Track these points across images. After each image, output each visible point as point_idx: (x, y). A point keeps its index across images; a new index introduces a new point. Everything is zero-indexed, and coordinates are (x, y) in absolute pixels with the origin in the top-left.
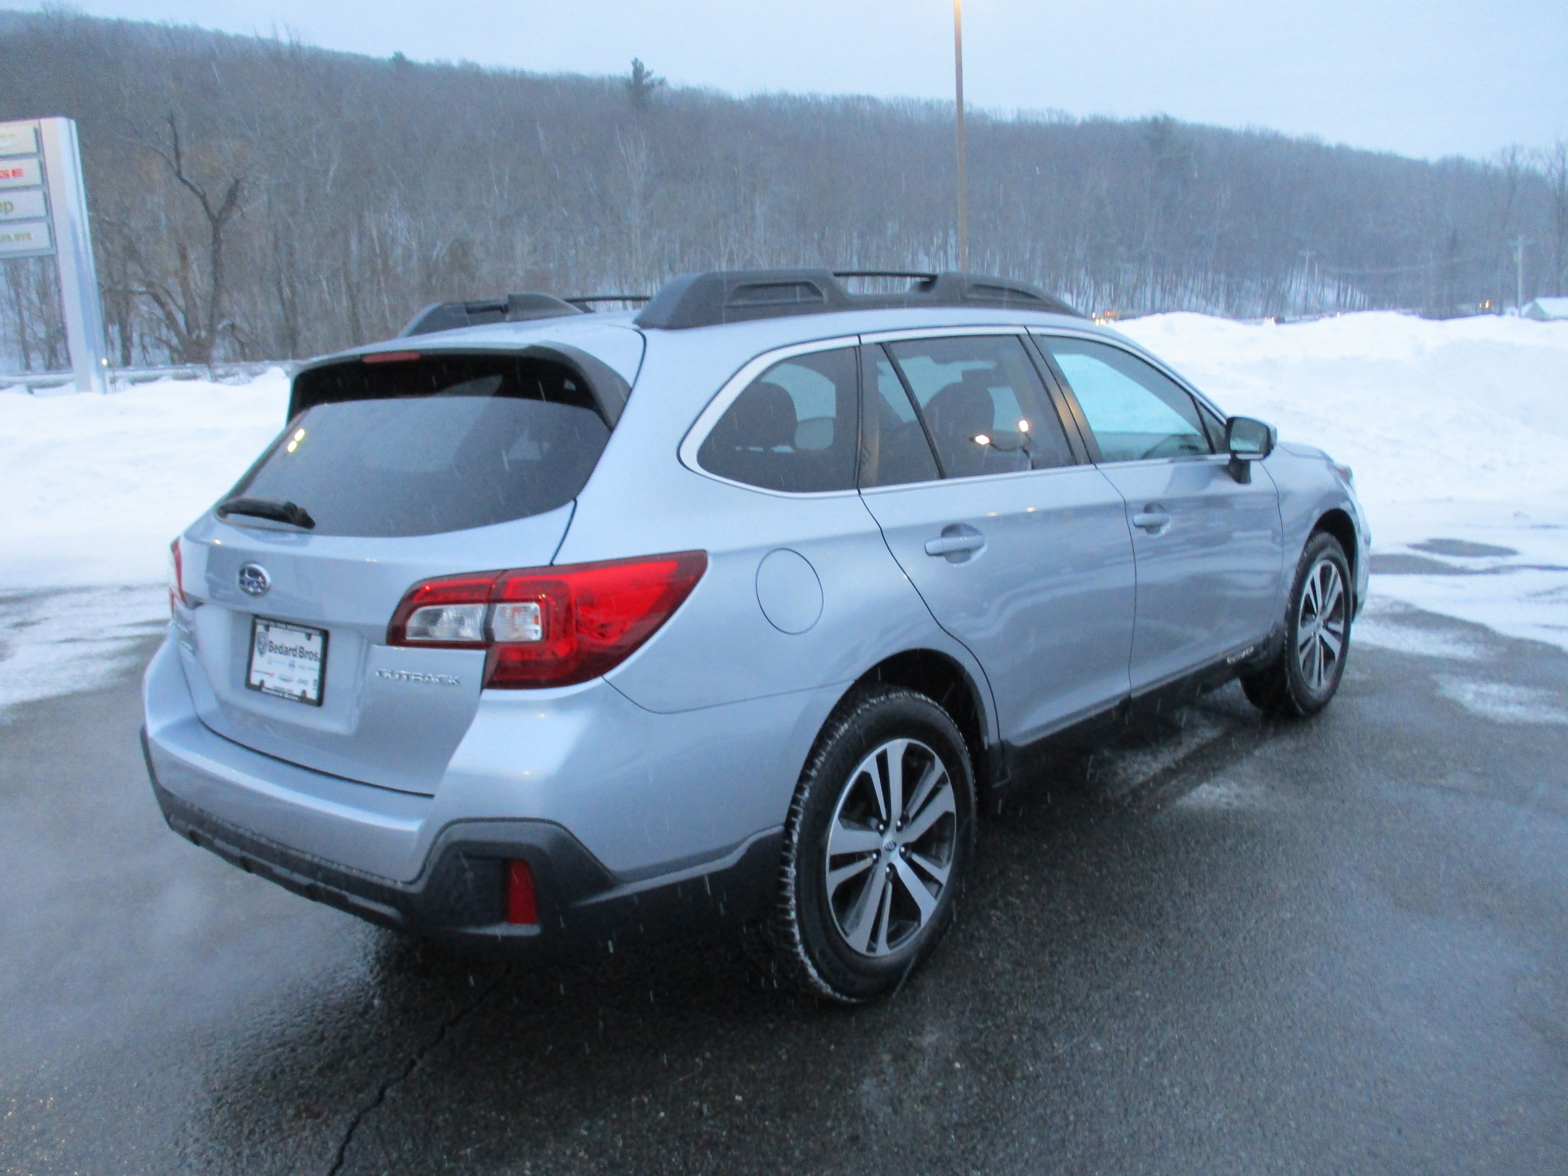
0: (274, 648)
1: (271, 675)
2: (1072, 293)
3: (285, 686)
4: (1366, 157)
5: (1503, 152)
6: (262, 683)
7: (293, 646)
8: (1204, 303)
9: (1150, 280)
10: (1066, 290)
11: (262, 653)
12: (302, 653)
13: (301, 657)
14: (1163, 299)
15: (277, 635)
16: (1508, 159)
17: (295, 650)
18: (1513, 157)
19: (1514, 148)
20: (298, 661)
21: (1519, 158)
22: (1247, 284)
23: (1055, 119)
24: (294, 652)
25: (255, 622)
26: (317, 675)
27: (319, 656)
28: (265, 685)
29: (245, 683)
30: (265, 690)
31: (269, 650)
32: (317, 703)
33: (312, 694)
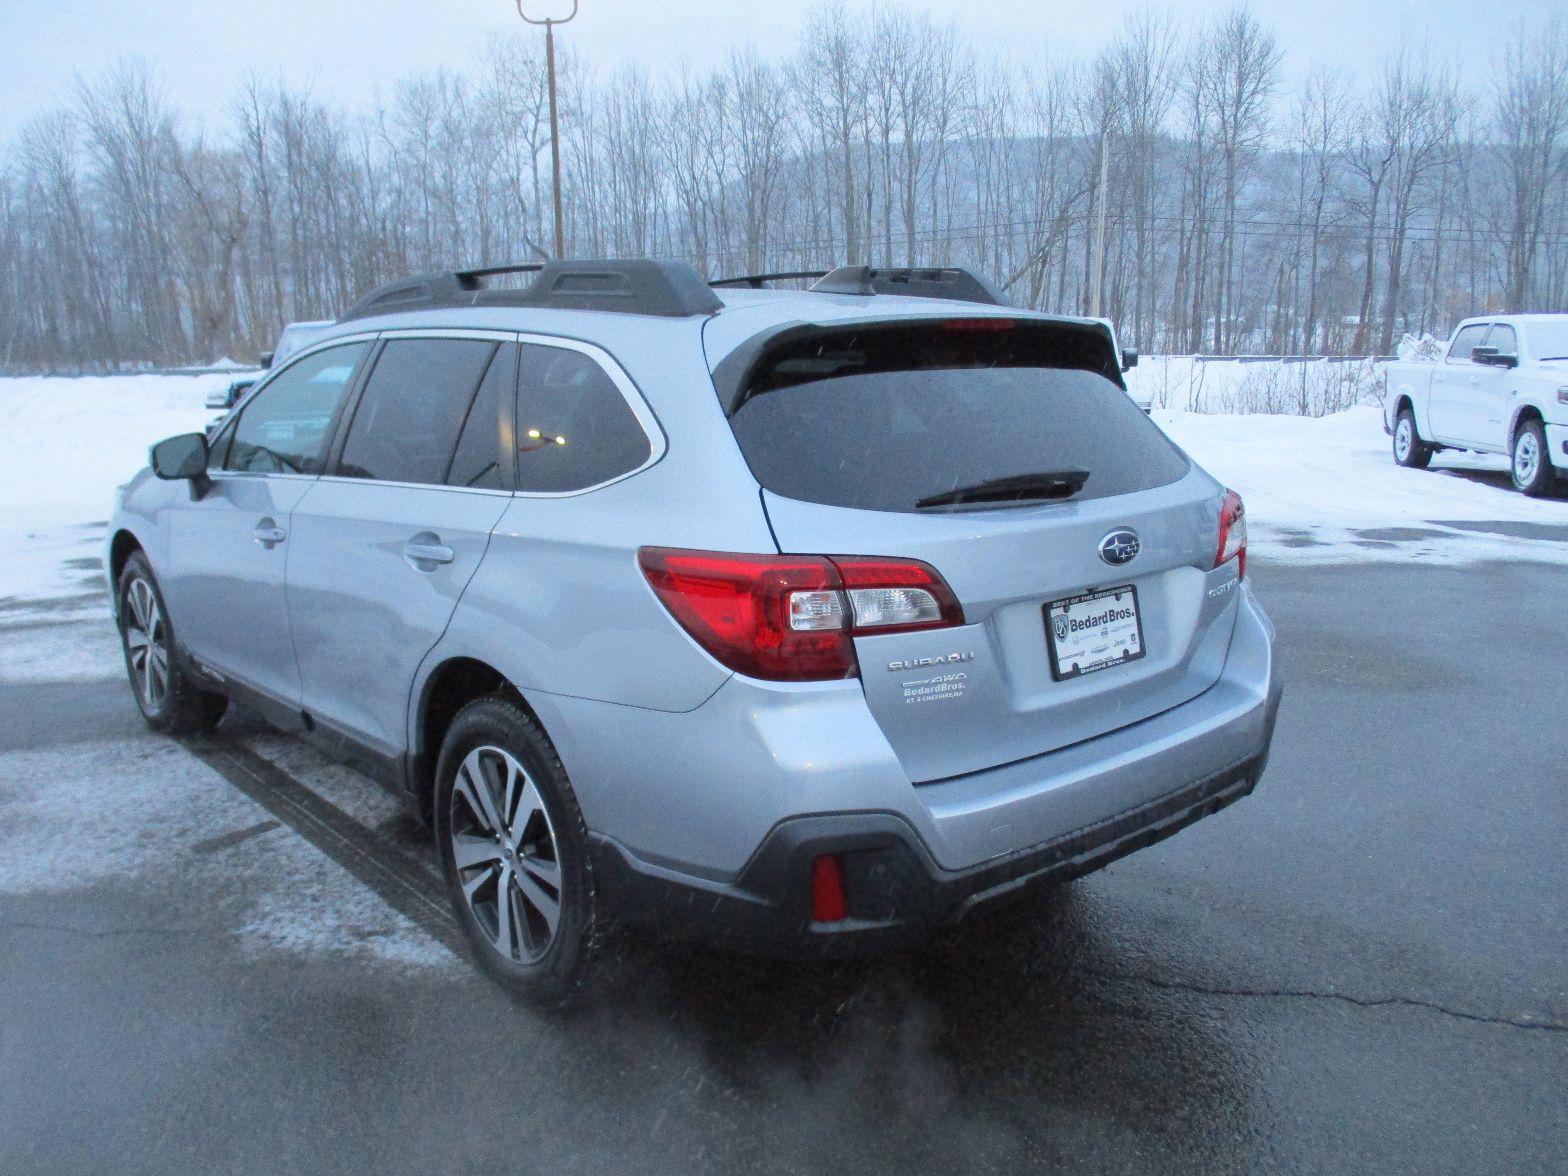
0: (1077, 626)
1: (1082, 654)
3: (1103, 657)
6: (1075, 666)
7: (1102, 614)
11: (1062, 638)
12: (1112, 616)
13: (1112, 620)
15: (1079, 612)
17: (1105, 616)
20: (1110, 625)
24: (1103, 619)
25: (1046, 609)
26: (1135, 630)
27: (1132, 610)
28: (1080, 667)
29: (1056, 676)
30: (1083, 671)
31: (1073, 630)
32: (1142, 653)
33: (1134, 649)
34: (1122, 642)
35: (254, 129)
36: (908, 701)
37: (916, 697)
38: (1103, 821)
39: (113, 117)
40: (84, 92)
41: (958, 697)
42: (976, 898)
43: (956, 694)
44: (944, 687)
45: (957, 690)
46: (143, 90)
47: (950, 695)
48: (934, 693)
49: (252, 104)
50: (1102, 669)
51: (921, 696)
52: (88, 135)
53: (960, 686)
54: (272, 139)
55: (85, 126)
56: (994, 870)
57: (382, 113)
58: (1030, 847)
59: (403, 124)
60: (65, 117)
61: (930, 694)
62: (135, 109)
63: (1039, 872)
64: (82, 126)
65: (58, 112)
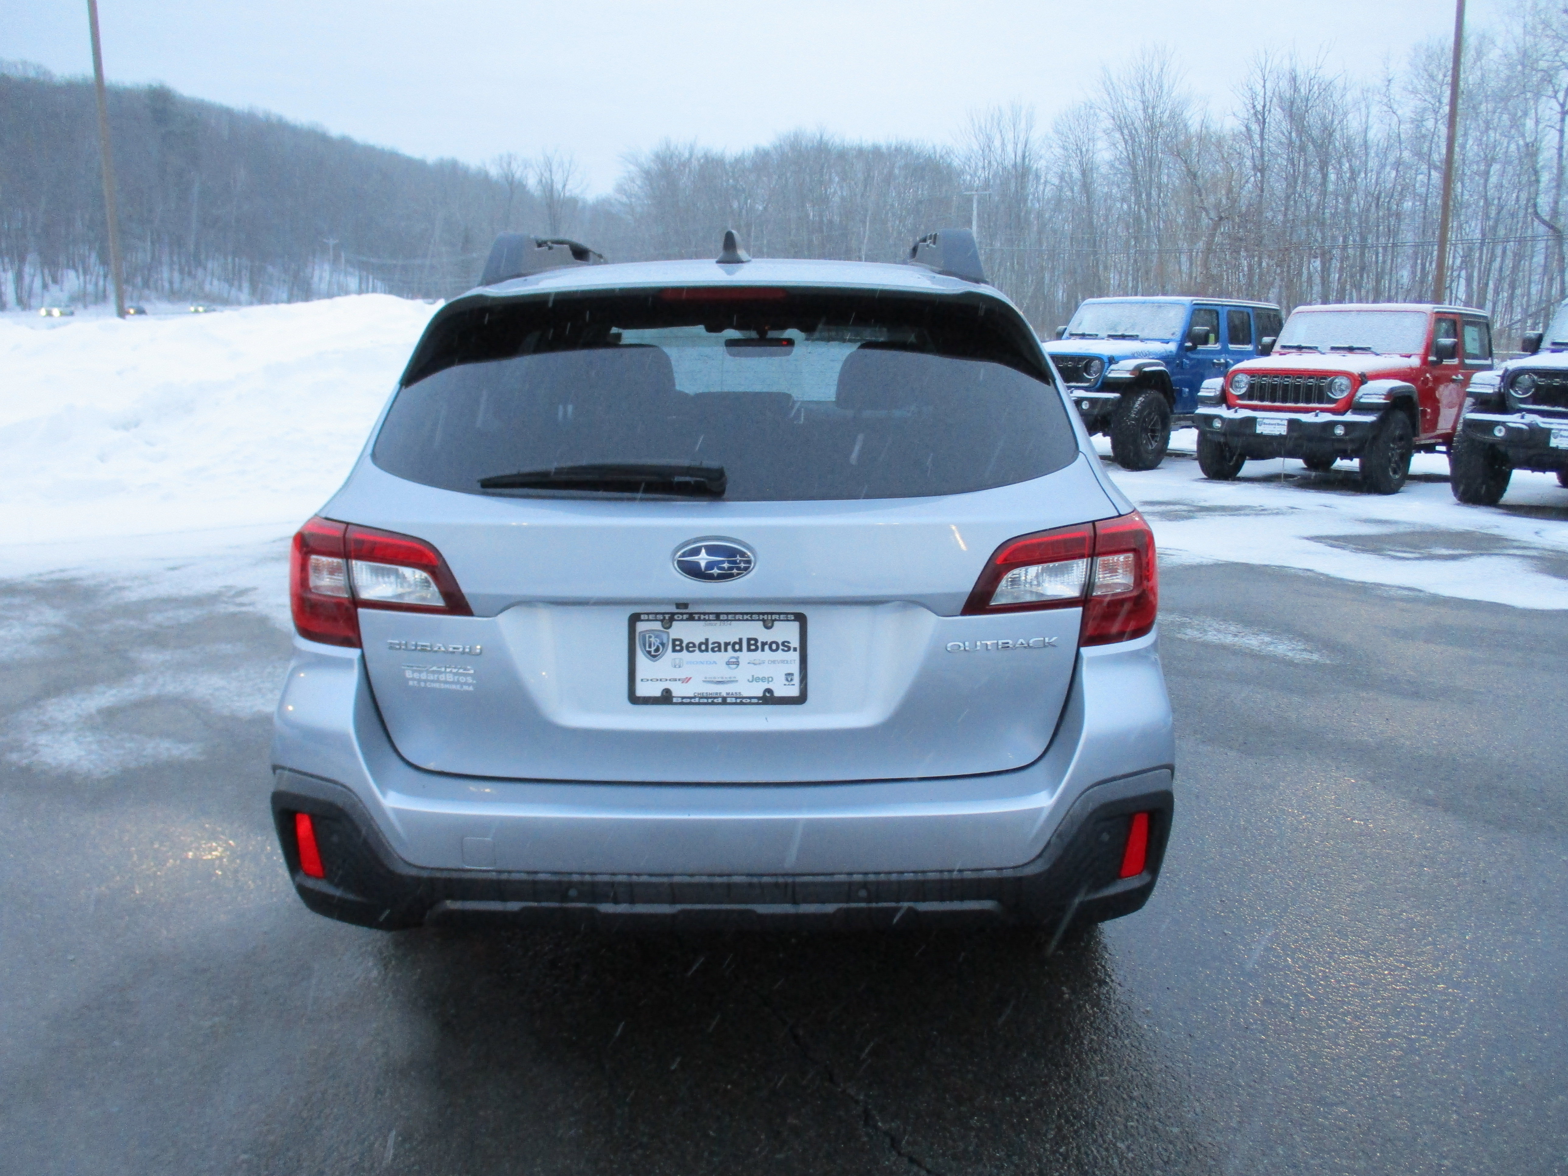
0: (682, 647)
1: (682, 680)
2: (77, 271)
3: (721, 689)
4: (369, 151)
5: (501, 158)
6: (665, 692)
7: (734, 640)
8: (226, 286)
9: (165, 258)
10: (68, 267)
11: (653, 657)
12: (752, 645)
13: (751, 650)
14: (182, 281)
15: (689, 631)
16: (505, 165)
17: (739, 643)
18: (509, 164)
19: (510, 156)
20: (746, 656)
21: (514, 166)
22: (270, 269)
23: (32, 74)
24: (736, 646)
25: (634, 619)
26: (795, 668)
27: (795, 643)
28: (674, 694)
29: (634, 699)
30: (675, 700)
31: (674, 650)
32: (801, 699)
33: (781, 690)
34: (769, 679)
35: (1259, 108)
36: (411, 683)
37: (419, 681)
38: (651, 875)
39: (1130, 105)
40: (1108, 83)
41: (467, 692)
42: (452, 905)
43: (466, 688)
44: (450, 678)
45: (469, 685)
46: (1160, 77)
47: (458, 687)
48: (438, 681)
49: (1262, 83)
50: (713, 703)
51: (425, 681)
52: (1108, 124)
53: (470, 680)
54: (1276, 116)
55: (1105, 114)
56: (473, 882)
57: (1389, 81)
58: (528, 873)
59: (1415, 92)
60: (1091, 108)
61: (432, 681)
62: (1150, 95)
63: (544, 904)
64: (1103, 115)
65: (1086, 104)
